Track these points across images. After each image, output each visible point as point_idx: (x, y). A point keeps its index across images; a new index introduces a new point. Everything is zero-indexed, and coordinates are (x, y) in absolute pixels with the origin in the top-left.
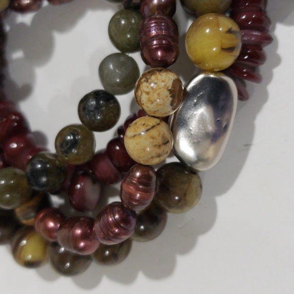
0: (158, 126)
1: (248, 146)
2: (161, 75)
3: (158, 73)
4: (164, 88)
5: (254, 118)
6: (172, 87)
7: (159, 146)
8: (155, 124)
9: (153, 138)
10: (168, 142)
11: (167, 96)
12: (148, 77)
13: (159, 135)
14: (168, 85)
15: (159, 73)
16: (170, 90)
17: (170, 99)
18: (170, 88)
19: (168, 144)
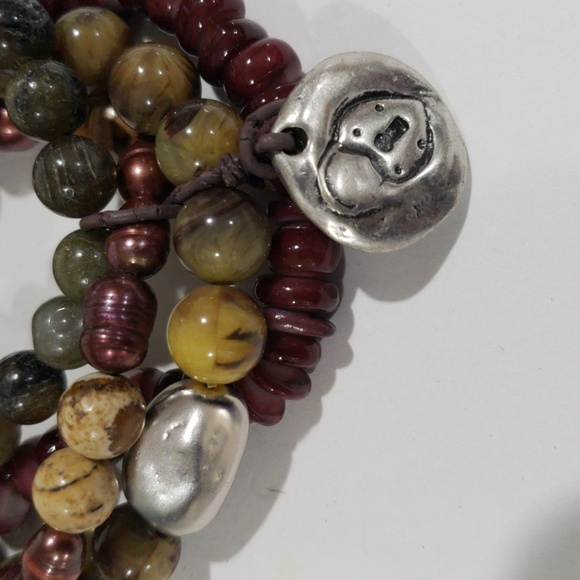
0: (87, 479)
1: (274, 491)
2: (99, 399)
3: (94, 393)
4: (98, 424)
5: (292, 446)
6: (114, 423)
7: (82, 515)
8: (80, 475)
9: (71, 501)
10: (101, 506)
11: (102, 439)
12: (77, 397)
13: (83, 498)
14: (106, 419)
15: (97, 394)
16: (109, 428)
17: (109, 442)
18: (109, 425)
19: (100, 510)
